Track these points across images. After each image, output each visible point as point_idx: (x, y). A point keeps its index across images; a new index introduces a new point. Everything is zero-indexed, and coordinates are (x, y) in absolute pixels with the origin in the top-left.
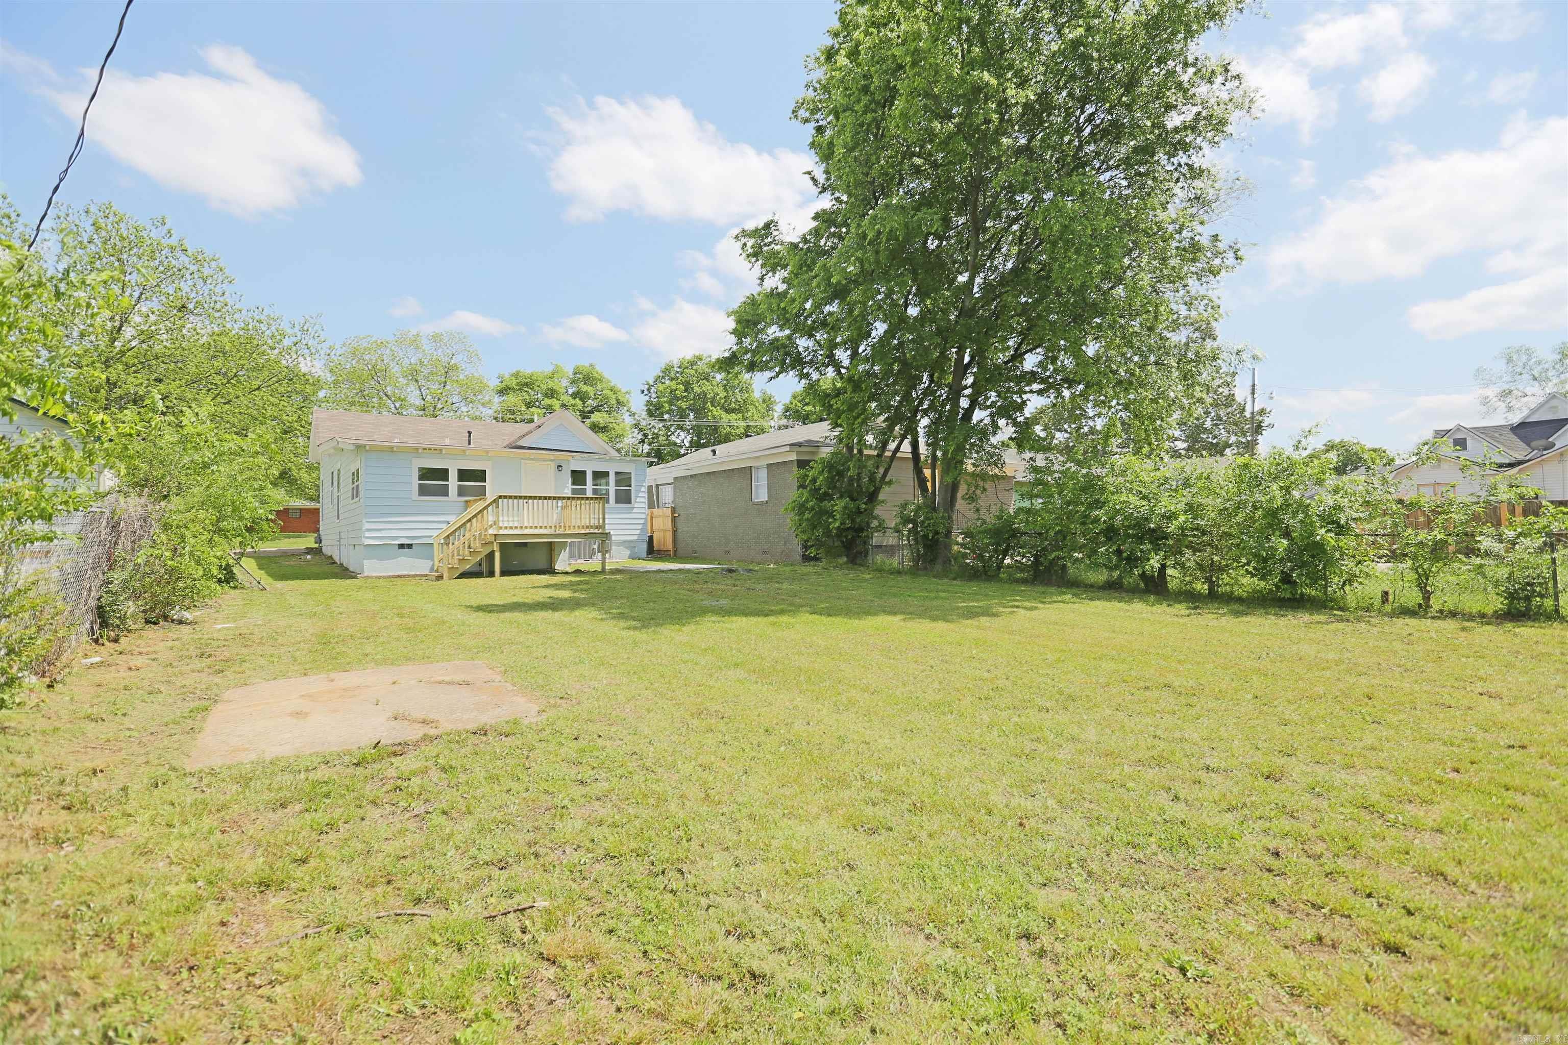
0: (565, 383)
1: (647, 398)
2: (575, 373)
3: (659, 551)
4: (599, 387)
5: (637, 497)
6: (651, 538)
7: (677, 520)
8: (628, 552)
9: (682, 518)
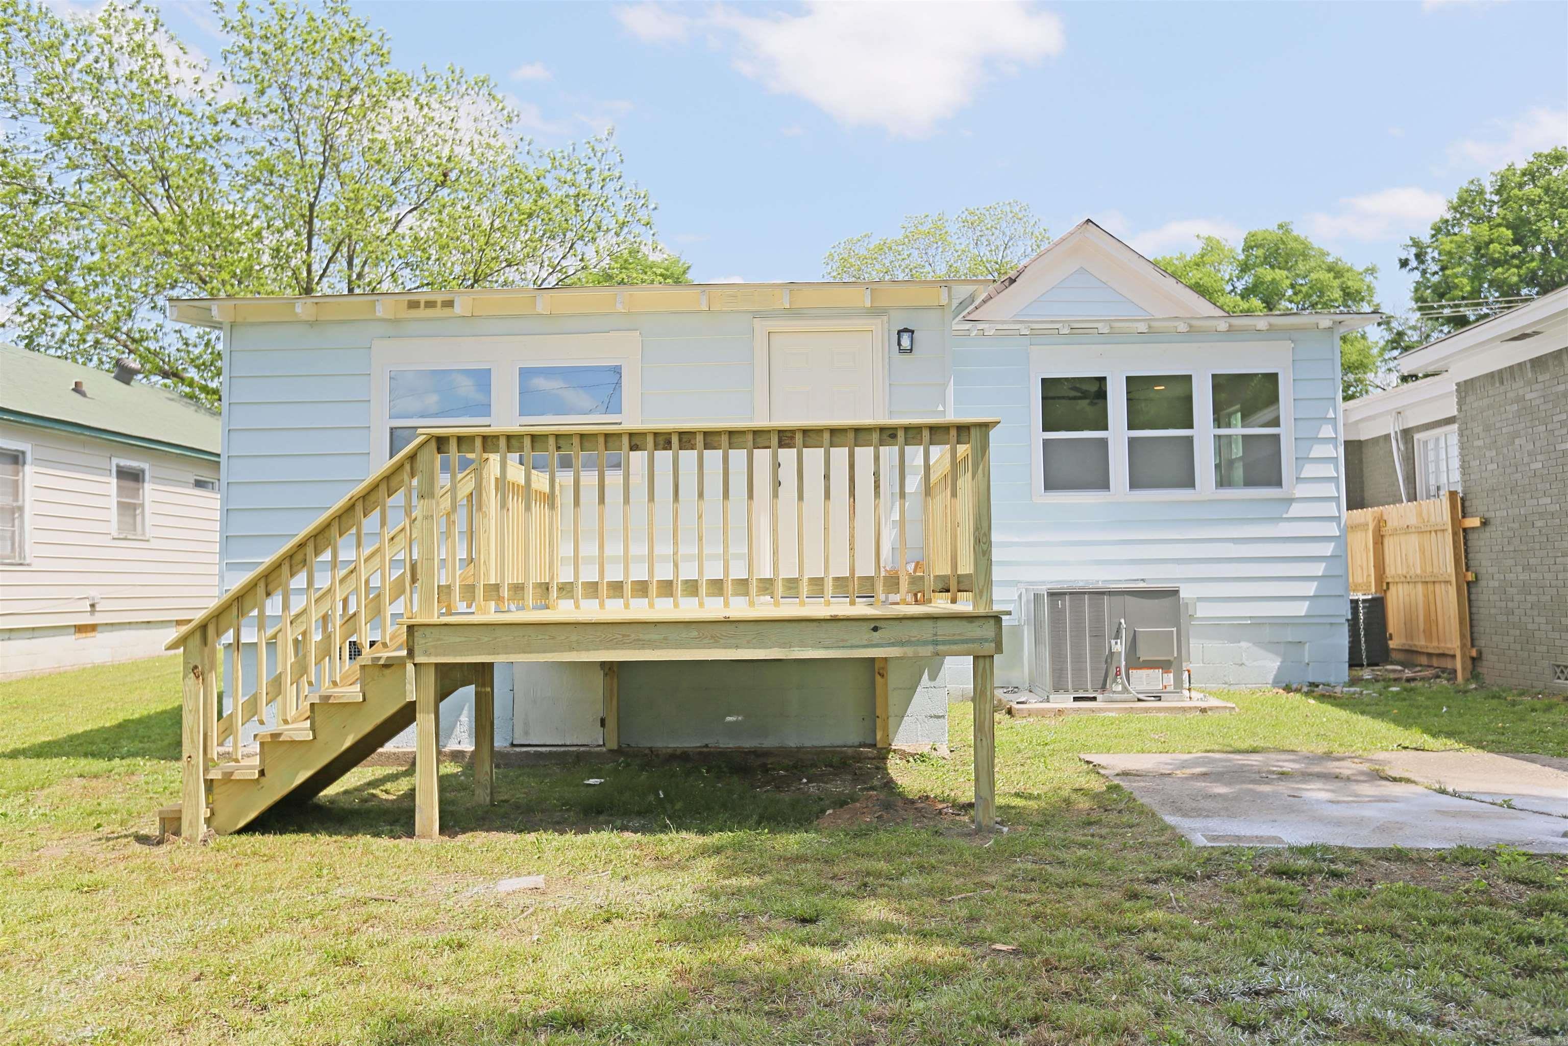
0: (1228, 271)
1: (1417, 276)
2: (1247, 248)
3: (1410, 656)
4: (1301, 267)
5: (1302, 460)
6: (1377, 606)
7: (1479, 542)
8: (1272, 664)
9: (1494, 533)
